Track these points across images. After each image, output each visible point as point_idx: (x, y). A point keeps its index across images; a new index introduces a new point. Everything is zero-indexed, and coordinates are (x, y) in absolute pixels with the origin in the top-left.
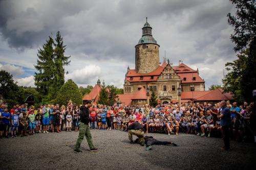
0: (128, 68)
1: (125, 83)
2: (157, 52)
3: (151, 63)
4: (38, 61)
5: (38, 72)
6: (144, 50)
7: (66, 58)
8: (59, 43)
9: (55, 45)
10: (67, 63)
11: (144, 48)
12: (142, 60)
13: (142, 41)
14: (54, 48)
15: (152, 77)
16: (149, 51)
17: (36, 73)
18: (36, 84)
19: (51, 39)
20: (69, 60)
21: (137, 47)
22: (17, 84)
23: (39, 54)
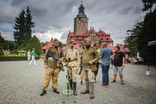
0: (70, 32)
1: (67, 40)
2: (87, 23)
3: (83, 29)
4: (16, 24)
5: (16, 31)
6: (79, 21)
7: (33, 23)
8: (28, 14)
9: (26, 15)
10: (33, 26)
11: (79, 20)
12: (78, 27)
13: (78, 16)
14: (25, 16)
15: (83, 37)
16: (82, 22)
17: (14, 32)
18: (14, 38)
19: (23, 11)
20: (34, 24)
21: (75, 19)
22: (4, 38)
23: (16, 20)
